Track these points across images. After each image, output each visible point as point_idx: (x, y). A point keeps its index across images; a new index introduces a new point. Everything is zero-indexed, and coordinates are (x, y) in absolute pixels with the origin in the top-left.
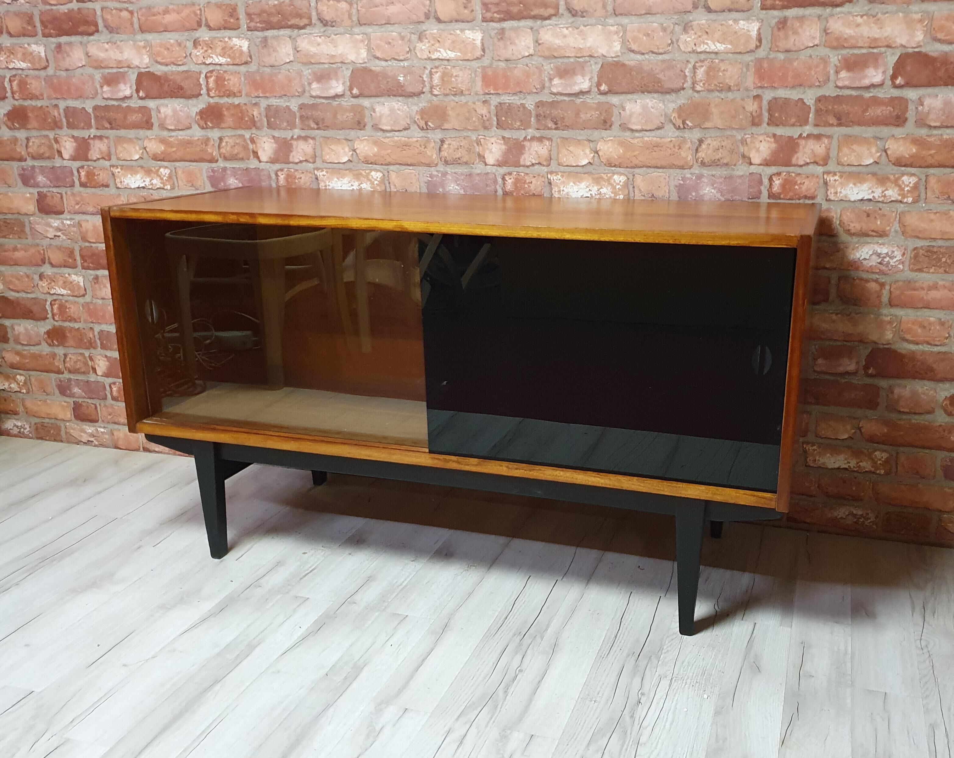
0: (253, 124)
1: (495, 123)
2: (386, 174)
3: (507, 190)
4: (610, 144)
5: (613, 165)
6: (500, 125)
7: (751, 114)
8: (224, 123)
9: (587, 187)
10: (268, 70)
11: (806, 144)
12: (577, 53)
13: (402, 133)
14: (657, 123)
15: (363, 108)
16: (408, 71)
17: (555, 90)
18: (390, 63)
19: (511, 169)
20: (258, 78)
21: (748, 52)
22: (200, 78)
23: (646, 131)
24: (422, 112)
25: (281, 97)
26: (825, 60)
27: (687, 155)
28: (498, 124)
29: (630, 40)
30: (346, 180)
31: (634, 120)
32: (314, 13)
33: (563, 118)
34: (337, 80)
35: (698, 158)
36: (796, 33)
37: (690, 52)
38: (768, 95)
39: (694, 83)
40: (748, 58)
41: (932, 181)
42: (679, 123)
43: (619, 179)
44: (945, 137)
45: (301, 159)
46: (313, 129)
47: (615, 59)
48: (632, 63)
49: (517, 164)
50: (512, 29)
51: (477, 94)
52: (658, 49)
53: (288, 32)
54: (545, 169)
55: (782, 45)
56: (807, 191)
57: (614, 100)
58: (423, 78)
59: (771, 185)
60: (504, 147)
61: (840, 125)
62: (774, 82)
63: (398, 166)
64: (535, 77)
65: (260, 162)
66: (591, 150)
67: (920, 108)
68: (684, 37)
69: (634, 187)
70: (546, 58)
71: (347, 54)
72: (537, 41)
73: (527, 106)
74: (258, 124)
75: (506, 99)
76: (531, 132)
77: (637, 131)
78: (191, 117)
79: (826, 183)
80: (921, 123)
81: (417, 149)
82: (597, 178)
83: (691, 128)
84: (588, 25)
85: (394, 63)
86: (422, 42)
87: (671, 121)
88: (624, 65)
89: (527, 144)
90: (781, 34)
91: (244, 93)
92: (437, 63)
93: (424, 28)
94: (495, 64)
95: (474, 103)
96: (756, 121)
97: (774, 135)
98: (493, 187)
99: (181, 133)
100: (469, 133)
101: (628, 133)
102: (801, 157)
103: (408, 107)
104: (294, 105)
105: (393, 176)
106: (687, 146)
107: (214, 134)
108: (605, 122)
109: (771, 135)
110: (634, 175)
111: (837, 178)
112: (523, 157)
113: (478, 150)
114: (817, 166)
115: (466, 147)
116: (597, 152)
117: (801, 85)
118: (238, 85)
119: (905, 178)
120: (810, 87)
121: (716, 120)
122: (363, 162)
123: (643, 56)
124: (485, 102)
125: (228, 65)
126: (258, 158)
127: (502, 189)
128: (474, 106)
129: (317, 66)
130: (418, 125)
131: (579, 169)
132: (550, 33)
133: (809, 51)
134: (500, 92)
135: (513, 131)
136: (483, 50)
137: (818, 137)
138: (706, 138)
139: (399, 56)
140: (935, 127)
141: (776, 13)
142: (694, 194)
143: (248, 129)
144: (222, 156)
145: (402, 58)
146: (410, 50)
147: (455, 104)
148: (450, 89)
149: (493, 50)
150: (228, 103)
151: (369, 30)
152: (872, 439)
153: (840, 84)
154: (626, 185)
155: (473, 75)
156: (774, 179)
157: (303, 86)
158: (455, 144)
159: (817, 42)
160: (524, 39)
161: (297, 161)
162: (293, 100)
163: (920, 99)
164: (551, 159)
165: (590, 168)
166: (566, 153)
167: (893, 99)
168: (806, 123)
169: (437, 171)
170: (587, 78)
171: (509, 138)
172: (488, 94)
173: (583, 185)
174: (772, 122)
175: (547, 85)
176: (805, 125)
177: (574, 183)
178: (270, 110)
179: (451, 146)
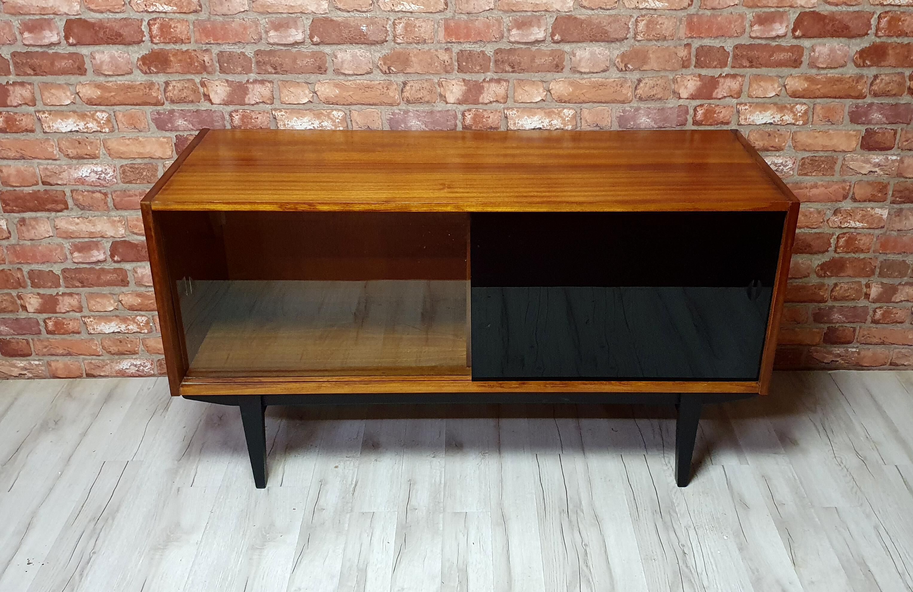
0: (204, 68)
1: (456, 68)
2: (348, 113)
3: (466, 125)
4: (561, 84)
5: (563, 101)
6: (461, 69)
7: (682, 59)
8: (170, 68)
9: (540, 119)
10: (221, 18)
11: (724, 82)
12: (534, 8)
13: (364, 77)
14: (603, 66)
15: (324, 54)
16: (372, 22)
17: (513, 40)
18: (354, 15)
19: (471, 106)
21: (682, 9)
22: (141, 25)
23: (593, 73)
24: (385, 59)
25: (235, 44)
26: (742, 16)
28: (459, 68)
30: (306, 119)
31: (583, 64)
33: (520, 63)
35: (637, 94)
37: (633, 9)
38: (696, 44)
39: (634, 34)
40: (681, 14)
41: (818, 108)
42: (622, 66)
43: (568, 113)
44: (829, 75)
45: (258, 100)
46: (271, 73)
47: (568, 14)
48: (583, 17)
49: (476, 102)
51: (439, 42)
52: (606, 6)
54: (502, 106)
55: (709, 4)
56: (723, 118)
57: (567, 47)
58: (386, 28)
59: (695, 114)
60: (464, 88)
61: (751, 67)
62: (701, 33)
63: (360, 106)
64: (494, 28)
65: (212, 104)
66: (544, 89)
67: (812, 54)
69: (581, 119)
70: (505, 12)
71: (307, 5)
73: (486, 52)
74: (210, 69)
75: (467, 47)
76: (490, 75)
77: (585, 73)
78: (133, 62)
79: (738, 112)
80: (813, 65)
81: (379, 91)
82: (549, 112)
83: (631, 71)
85: (357, 14)
87: (615, 65)
88: (576, 18)
91: (192, 40)
92: (400, 15)
94: (457, 16)
95: (436, 50)
96: (686, 64)
97: (700, 75)
98: (453, 122)
99: (120, 78)
100: (432, 77)
101: (577, 75)
102: (720, 92)
103: (371, 54)
104: (249, 51)
105: (355, 114)
106: (628, 85)
107: (160, 79)
108: (558, 65)
109: (697, 75)
110: (581, 109)
111: (748, 107)
112: (482, 96)
113: (439, 91)
114: (734, 99)
115: (428, 88)
116: (549, 91)
117: (722, 36)
118: (186, 32)
119: (800, 106)
120: (728, 37)
121: (653, 64)
122: (324, 102)
123: (592, 12)
124: (447, 50)
125: (174, 13)
126: (210, 100)
127: (462, 123)
128: (436, 53)
129: (275, 16)
130: (381, 70)
131: (533, 105)
133: (731, 9)
134: (462, 41)
135: (473, 74)
136: (446, 4)
137: (734, 76)
138: (644, 79)
139: (362, 8)
140: (823, 68)
142: (632, 123)
143: (198, 73)
144: (169, 99)
145: (366, 10)
147: (418, 51)
148: (412, 38)
149: (455, 4)
150: (174, 49)
153: (753, 35)
154: (574, 117)
155: (436, 26)
156: (699, 110)
157: (259, 34)
158: (417, 86)
161: (253, 102)
162: (249, 47)
164: (507, 97)
165: (543, 104)
166: (521, 92)
167: (792, 47)
168: (726, 65)
169: (399, 110)
170: (543, 29)
171: (469, 81)
172: (449, 42)
173: (536, 118)
174: (698, 65)
175: (505, 35)
176: (725, 67)
177: (528, 117)
178: (222, 56)
179: (413, 88)
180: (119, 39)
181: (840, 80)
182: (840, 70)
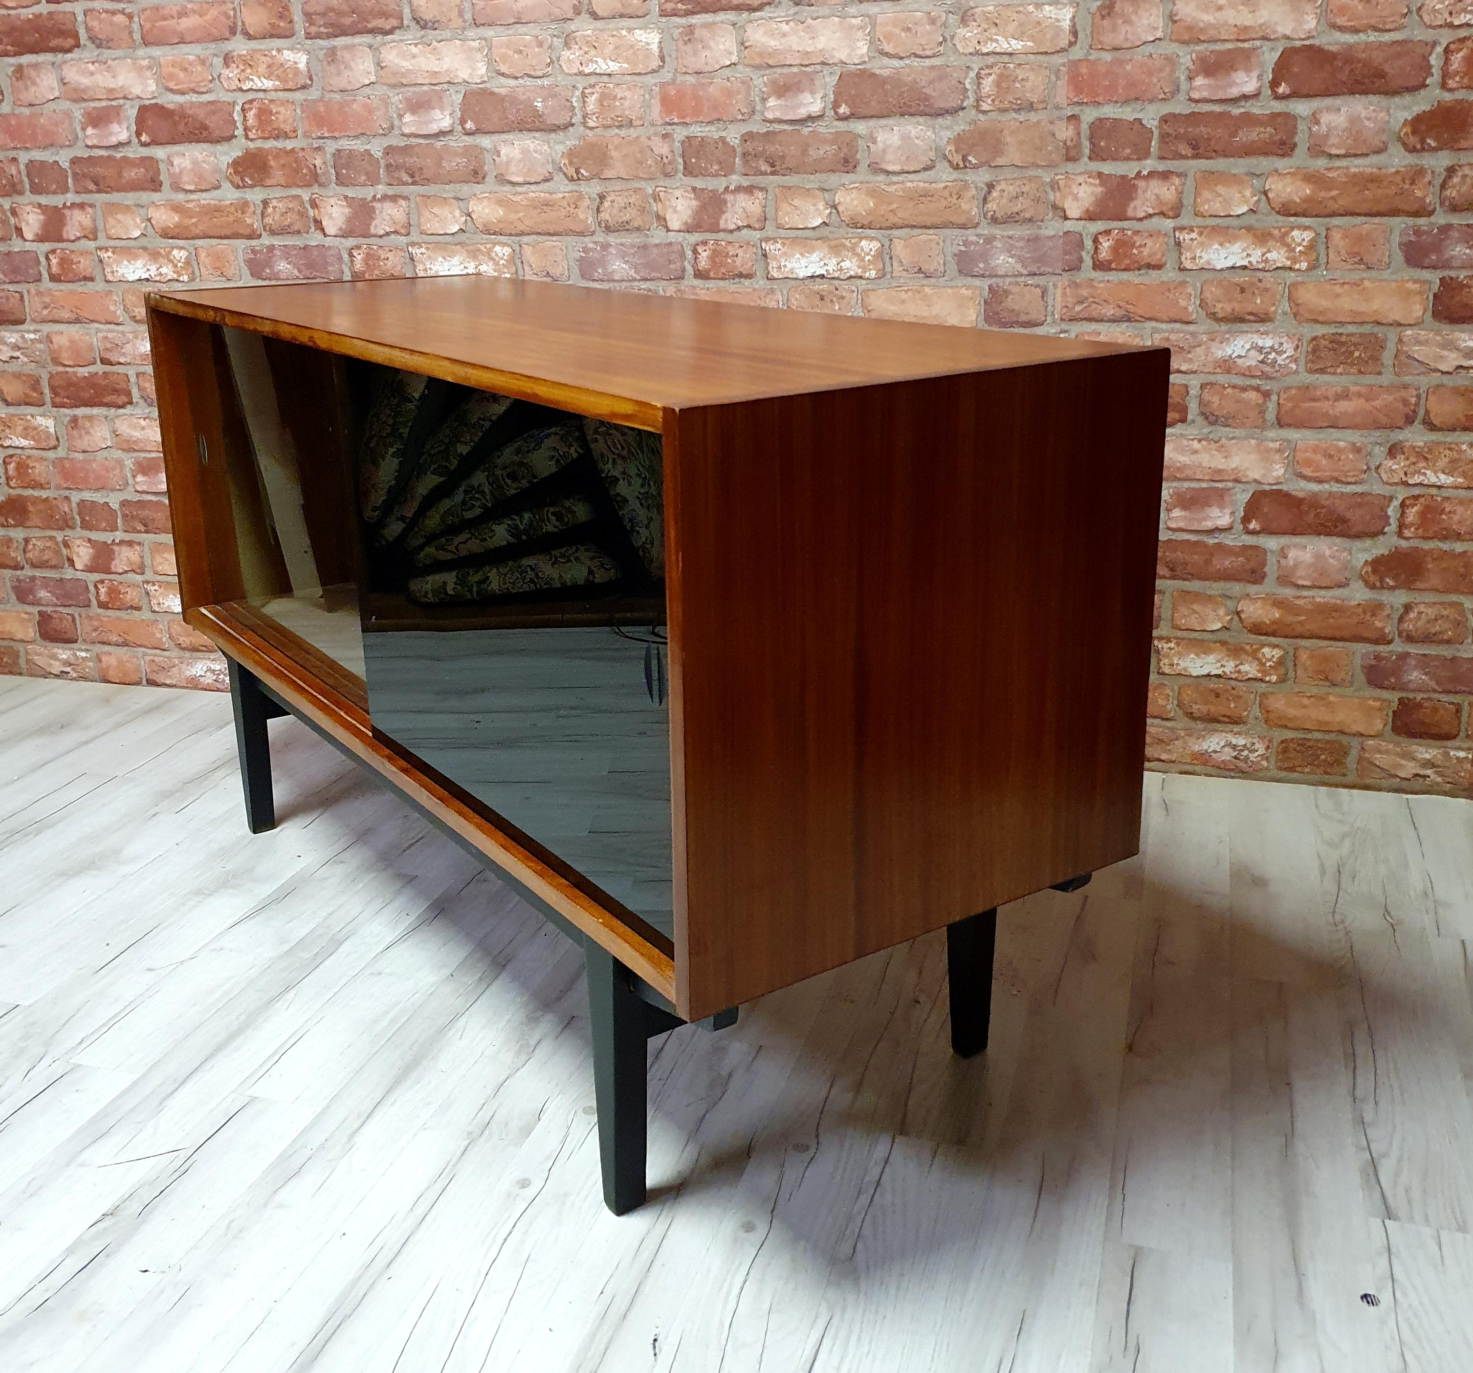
0: (314, 178)
1: (681, 167)
2: (517, 249)
3: (700, 268)
4: (854, 194)
5: (859, 225)
6: (688, 171)
7: (1065, 144)
8: (270, 178)
9: (821, 260)
10: (337, 97)
11: (1147, 187)
12: (802, 59)
13: (541, 187)
14: (925, 160)
15: (481, 150)
16: (550, 93)
17: (770, 116)
18: (522, 82)
19: (706, 236)
20: (322, 109)
21: (1058, 52)
22: (232, 112)
23: (908, 172)
24: (571, 154)
25: (356, 137)
26: (1171, 61)
27: (970, 207)
28: (685, 168)
29: (882, 39)
30: (456, 260)
31: (889, 157)
32: (407, 12)
33: (783, 157)
34: (442, 110)
35: (988, 211)
36: (1128, 22)
37: (971, 54)
38: (1089, 115)
39: (978, 100)
40: (1058, 60)
41: (1337, 237)
42: (957, 159)
43: (869, 246)
44: (1352, 170)
45: (388, 230)
46: (405, 184)
47: (859, 67)
48: (885, 72)
49: (715, 229)
50: (706, 26)
51: (652, 125)
52: (924, 49)
53: (367, 39)
54: (758, 235)
55: (1109, 39)
56: (1150, 256)
57: (860, 127)
58: (571, 102)
59: (1096, 249)
60: (695, 203)
61: (1196, 156)
62: (1098, 95)
63: (534, 237)
64: (740, 96)
65: (325, 235)
66: (827, 203)
67: (1315, 128)
68: (962, 32)
69: (891, 258)
70: (757, 67)
71: (458, 69)
72: (742, 44)
73: (728, 140)
74: (323, 179)
75: (696, 130)
76: (735, 180)
77: (894, 173)
78: (220, 171)
79: (1178, 244)
80: (1317, 150)
81: (563, 211)
82: (836, 246)
83: (975, 167)
84: (818, 18)
85: (528, 82)
86: (570, 48)
87: (945, 157)
88: (873, 75)
89: (729, 197)
90: (1106, 23)
91: (299, 132)
92: (593, 80)
93: (573, 28)
94: (680, 78)
95: (649, 139)
96: (1073, 153)
97: (1100, 175)
98: (679, 264)
99: (204, 195)
100: (643, 184)
101: (881, 178)
102: (1140, 206)
103: (550, 147)
104: (376, 148)
105: (528, 251)
106: (970, 194)
107: (256, 196)
108: (846, 161)
109: (1094, 174)
110: (891, 240)
111: (1194, 235)
112: (724, 218)
113: (655, 209)
114: (1164, 219)
115: (637, 204)
116: (834, 207)
117: (1137, 99)
118: (291, 121)
119: (1295, 233)
120: (1151, 101)
121: (1013, 155)
122: (482, 231)
123: (901, 62)
124: (665, 136)
125: (276, 90)
126: (323, 230)
127: (693, 266)
128: (649, 143)
129: (412, 89)
130: (565, 174)
131: (809, 234)
132: (761, 30)
133: (1149, 49)
134: (688, 120)
135: (708, 178)
136: (662, 59)
137: (1165, 175)
138: (998, 182)
139: (535, 71)
140: (1338, 156)
142: (982, 265)
143: (306, 186)
144: (268, 228)
145: (540, 73)
146: (552, 62)
147: (621, 140)
148: (612, 119)
149: (677, 58)
150: (276, 148)
151: (489, 32)
152: (1257, 629)
153: (1196, 95)
154: (879, 255)
155: (647, 96)
156: (1101, 240)
157: (390, 119)
158: (621, 201)
159: (1159, 34)
160: (722, 40)
161: (382, 232)
162: (375, 141)
163: (1314, 114)
164: (765, 219)
165: (826, 231)
166: (788, 209)
167: (1274, 116)
168: (1146, 155)
169: (595, 243)
170: (819, 96)
171: (703, 189)
172: (670, 124)
173: (815, 257)
174: (1096, 155)
175: (758, 108)
176: (1146, 158)
177: (801, 254)
178: (340, 158)
179: (615, 204)
180: (205, 134)
181: (1374, 180)
182: (1374, 159)
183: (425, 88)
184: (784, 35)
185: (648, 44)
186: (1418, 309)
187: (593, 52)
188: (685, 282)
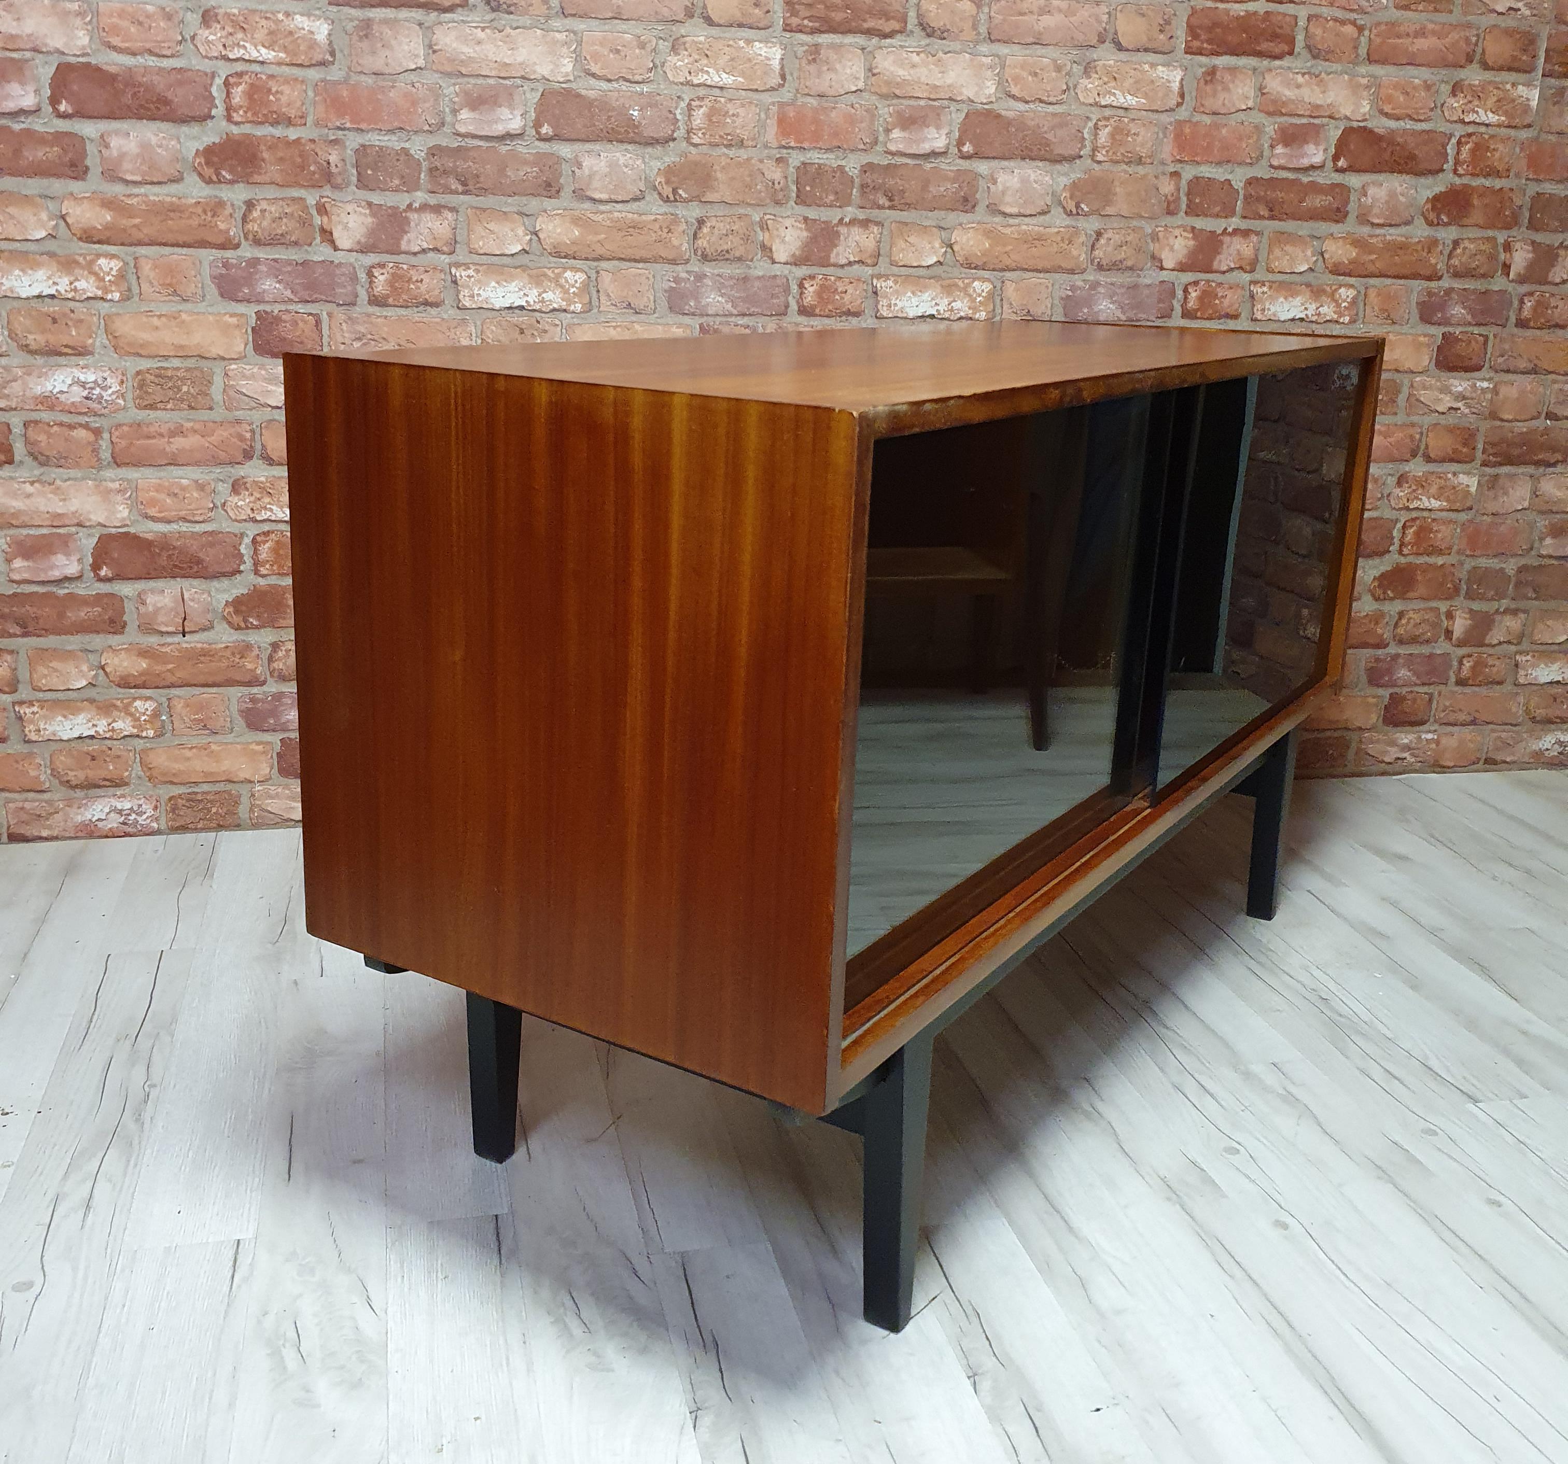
0: (327, 177)
1: (794, 195)
2: (594, 276)
3: (805, 304)
4: (971, 234)
5: (973, 266)
6: (801, 199)
7: (1166, 198)
8: (260, 174)
9: (933, 299)
10: (370, 80)
11: (1231, 243)
12: (931, 93)
13: (628, 207)
14: (1040, 205)
15: (559, 160)
16: (650, 102)
17: (892, 147)
18: (616, 86)
19: (815, 270)
21: (1167, 111)
22: (211, 85)
23: (1025, 216)
24: (669, 172)
25: (391, 131)
26: (1259, 129)
28: (798, 196)
29: (1009, 80)
30: (513, 285)
31: (1008, 199)
33: (903, 192)
35: (1094, 258)
36: (1226, 89)
37: (1090, 105)
38: (1188, 173)
39: (1095, 150)
40: (1165, 118)
41: (1373, 295)
42: (1071, 206)
43: (981, 287)
44: (1388, 237)
45: (425, 246)
46: (456, 192)
47: (986, 107)
48: (1010, 114)
49: (824, 262)
50: (832, 46)
51: (766, 146)
52: (1048, 96)
54: (870, 271)
55: (1211, 103)
56: (1229, 307)
57: (982, 167)
58: (675, 114)
59: (1186, 298)
60: (805, 234)
61: (1272, 218)
62: (1197, 155)
63: (616, 263)
64: (863, 125)
65: (336, 249)
66: (942, 241)
67: (1363, 200)
68: (1083, 82)
69: (1002, 300)
70: (884, 97)
71: (535, 63)
72: (870, 70)
73: (847, 169)
74: (339, 180)
75: (815, 157)
76: (851, 212)
77: (1011, 215)
78: (188, 160)
79: (1252, 297)
80: (1363, 218)
81: (654, 235)
82: (949, 286)
83: (1087, 215)
84: (948, 52)
85: (624, 86)
86: (675, 53)
87: (1060, 203)
88: (999, 116)
89: (843, 230)
90: (1208, 88)
91: (310, 120)
92: (702, 92)
93: (683, 32)
94: (801, 100)
95: (761, 161)
96: (1172, 207)
97: (1193, 229)
98: (783, 299)
99: (156, 189)
100: (749, 210)
101: (998, 219)
102: (1224, 261)
103: (644, 162)
104: (418, 147)
105: (606, 278)
106: (1081, 240)
107: (236, 195)
108: (966, 200)
109: (1189, 228)
110: (1003, 282)
111: (1265, 289)
112: (835, 251)
113: (761, 238)
114: (1243, 274)
115: (741, 232)
116: (951, 246)
117: (1228, 161)
118: (299, 104)
119: (1342, 290)
121: (1121, 205)
122: (550, 254)
123: (1026, 106)
124: (779, 160)
125: (279, 64)
126: (332, 242)
127: (798, 302)
128: (761, 166)
130: (660, 194)
131: (922, 272)
132: (891, 58)
133: (1241, 116)
134: (805, 145)
135: (822, 208)
136: (783, 77)
137: (1246, 233)
138: (1106, 230)
139: (633, 75)
140: (1378, 225)
141: (1203, 59)
142: (1086, 311)
143: (313, 186)
144: (251, 237)
145: (638, 78)
147: (729, 161)
148: (721, 137)
149: (799, 78)
150: (273, 137)
153: (1275, 162)
154: (991, 296)
155: (763, 116)
156: (1190, 290)
157: (441, 113)
158: (723, 227)
159: (1250, 104)
160: (850, 64)
161: (417, 249)
162: (416, 139)
164: (879, 255)
165: (939, 270)
166: (903, 246)
167: (1333, 186)
168: (1233, 213)
169: (688, 272)
170: (944, 131)
171: (815, 220)
172: (784, 147)
173: (926, 296)
174: (1192, 211)
175: (881, 139)
176: (1232, 217)
177: (913, 293)
178: (366, 155)
179: (716, 231)
180: (164, 109)
181: (1402, 247)
182: (1403, 230)
183: (491, 81)
184: (914, 66)
185: (769, 59)
186: (1426, 359)
187: (705, 61)
188: (787, 319)
